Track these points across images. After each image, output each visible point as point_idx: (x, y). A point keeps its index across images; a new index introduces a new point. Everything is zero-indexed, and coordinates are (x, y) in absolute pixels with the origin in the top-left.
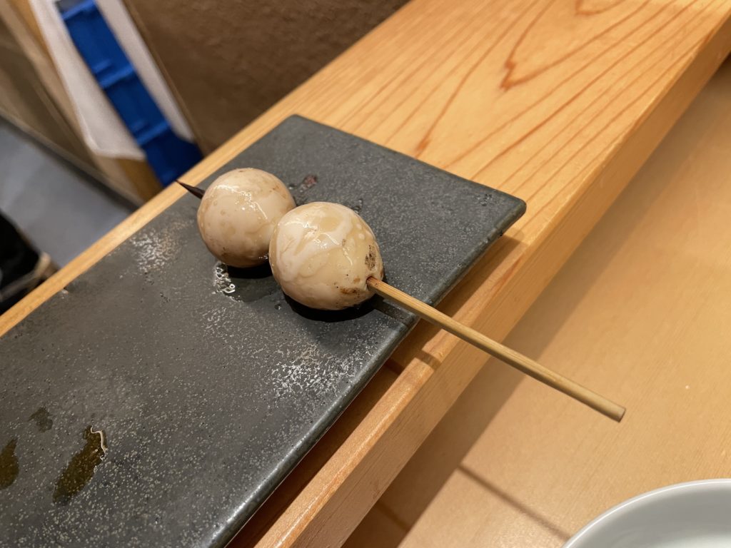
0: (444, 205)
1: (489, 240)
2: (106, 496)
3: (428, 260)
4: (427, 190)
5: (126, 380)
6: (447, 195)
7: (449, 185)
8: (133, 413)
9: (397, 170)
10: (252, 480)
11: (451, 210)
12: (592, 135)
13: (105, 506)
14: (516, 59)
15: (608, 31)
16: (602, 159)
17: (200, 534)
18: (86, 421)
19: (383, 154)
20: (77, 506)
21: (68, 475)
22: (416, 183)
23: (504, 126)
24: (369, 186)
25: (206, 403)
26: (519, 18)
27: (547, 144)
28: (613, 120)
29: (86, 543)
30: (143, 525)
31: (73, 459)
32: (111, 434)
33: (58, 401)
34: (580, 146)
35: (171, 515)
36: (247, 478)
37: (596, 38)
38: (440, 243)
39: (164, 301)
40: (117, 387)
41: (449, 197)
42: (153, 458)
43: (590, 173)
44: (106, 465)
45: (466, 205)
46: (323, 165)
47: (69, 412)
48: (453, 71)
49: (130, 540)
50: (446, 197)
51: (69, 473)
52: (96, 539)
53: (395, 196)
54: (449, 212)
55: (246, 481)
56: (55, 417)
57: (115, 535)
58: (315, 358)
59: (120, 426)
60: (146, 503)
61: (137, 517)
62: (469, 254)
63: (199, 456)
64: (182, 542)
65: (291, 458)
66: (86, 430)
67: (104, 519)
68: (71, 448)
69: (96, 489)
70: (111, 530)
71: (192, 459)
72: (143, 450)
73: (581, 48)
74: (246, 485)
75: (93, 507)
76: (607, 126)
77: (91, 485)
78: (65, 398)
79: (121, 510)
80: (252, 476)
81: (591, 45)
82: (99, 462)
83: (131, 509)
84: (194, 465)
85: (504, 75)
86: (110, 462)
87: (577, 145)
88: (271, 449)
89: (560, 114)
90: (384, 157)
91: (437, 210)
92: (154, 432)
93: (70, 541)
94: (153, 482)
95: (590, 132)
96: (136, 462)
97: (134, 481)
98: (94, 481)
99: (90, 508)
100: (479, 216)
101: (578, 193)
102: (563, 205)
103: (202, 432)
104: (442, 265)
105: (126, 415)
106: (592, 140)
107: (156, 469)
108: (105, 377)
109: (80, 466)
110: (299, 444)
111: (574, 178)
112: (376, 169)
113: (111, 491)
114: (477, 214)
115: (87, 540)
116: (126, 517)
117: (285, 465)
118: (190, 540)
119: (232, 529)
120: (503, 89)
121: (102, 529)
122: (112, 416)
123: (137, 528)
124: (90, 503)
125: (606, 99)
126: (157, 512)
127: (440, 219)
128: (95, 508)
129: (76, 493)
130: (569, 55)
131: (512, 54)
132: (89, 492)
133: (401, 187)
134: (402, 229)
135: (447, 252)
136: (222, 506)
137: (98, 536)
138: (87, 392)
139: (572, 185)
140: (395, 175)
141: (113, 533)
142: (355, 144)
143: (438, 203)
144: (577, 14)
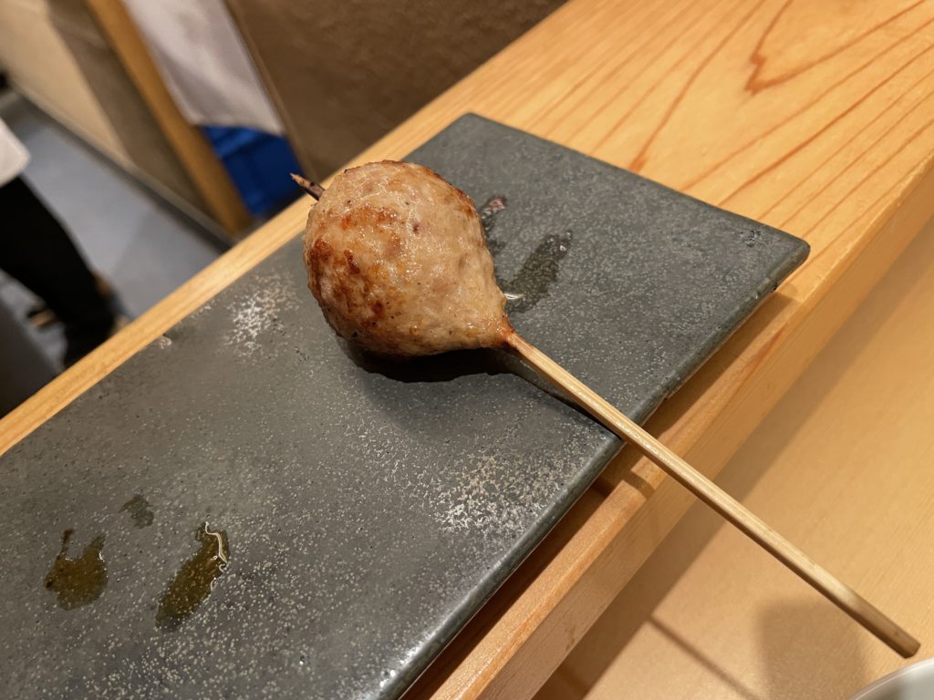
0: (692, 243)
1: (759, 294)
2: (229, 622)
3: (673, 319)
4: (666, 222)
5: (253, 464)
6: (695, 229)
7: (697, 215)
8: (264, 509)
9: (621, 192)
10: (434, 613)
11: (701, 250)
12: (880, 161)
13: (229, 635)
14: (765, 52)
16: (897, 194)
17: (364, 683)
18: (200, 516)
19: (599, 171)
20: (190, 633)
21: (177, 589)
22: (647, 211)
23: (752, 143)
24: (580, 213)
25: (364, 501)
27: (816, 170)
28: (909, 141)
29: (203, 685)
30: (283, 666)
31: (184, 568)
32: (234, 536)
33: (159, 487)
34: (865, 175)
35: (322, 654)
36: (427, 610)
37: (878, 27)
38: (688, 296)
39: (301, 358)
40: (240, 473)
41: (699, 233)
42: (295, 573)
43: (880, 213)
44: (229, 578)
45: (724, 244)
46: (513, 183)
47: (176, 503)
48: (677, 65)
49: (266, 684)
50: (694, 232)
51: (178, 586)
52: (218, 681)
53: (619, 229)
54: (700, 253)
55: (425, 613)
56: (156, 508)
57: (244, 676)
58: (514, 447)
59: (246, 526)
60: (286, 635)
61: (274, 653)
62: (732, 313)
63: (357, 573)
64: (338, 692)
65: (486, 584)
66: (199, 529)
67: (229, 654)
68: (179, 552)
69: (215, 611)
70: (238, 669)
71: (348, 578)
72: (280, 560)
73: (859, 39)
74: (426, 620)
75: (212, 636)
76: (902, 148)
77: (210, 605)
78: (169, 484)
79: (252, 643)
80: (434, 606)
81: (872, 36)
82: (218, 574)
83: (267, 640)
84: (352, 587)
85: (750, 72)
86: (234, 575)
87: (858, 174)
88: (459, 571)
89: (832, 129)
90: (600, 174)
91: (682, 250)
92: (293, 536)
93: (181, 682)
94: (294, 607)
95: (877, 156)
96: (269, 577)
97: (269, 602)
98: (212, 599)
99: (208, 637)
100: (744, 260)
101: (862, 241)
102: (842, 257)
103: (360, 541)
104: (694, 327)
105: (254, 512)
106: (879, 168)
107: (298, 588)
108: (223, 457)
109: (193, 579)
110: (497, 565)
111: (857, 220)
112: (590, 190)
113: (236, 615)
114: (742, 258)
115: (205, 682)
116: (258, 652)
117: (479, 594)
118: (349, 690)
119: (408, 679)
120: (749, 93)
121: (226, 667)
122: (234, 511)
123: (275, 669)
124: (208, 630)
125: (898, 110)
126: (302, 649)
127: (687, 262)
128: (216, 637)
129: (188, 615)
130: (842, 49)
131: (760, 44)
132: (206, 614)
133: (627, 215)
134: (631, 274)
135: (700, 307)
136: (394, 646)
137: (221, 677)
138: (199, 476)
139: (853, 228)
140: (617, 199)
141: (242, 674)
142: (558, 155)
143: (682, 240)
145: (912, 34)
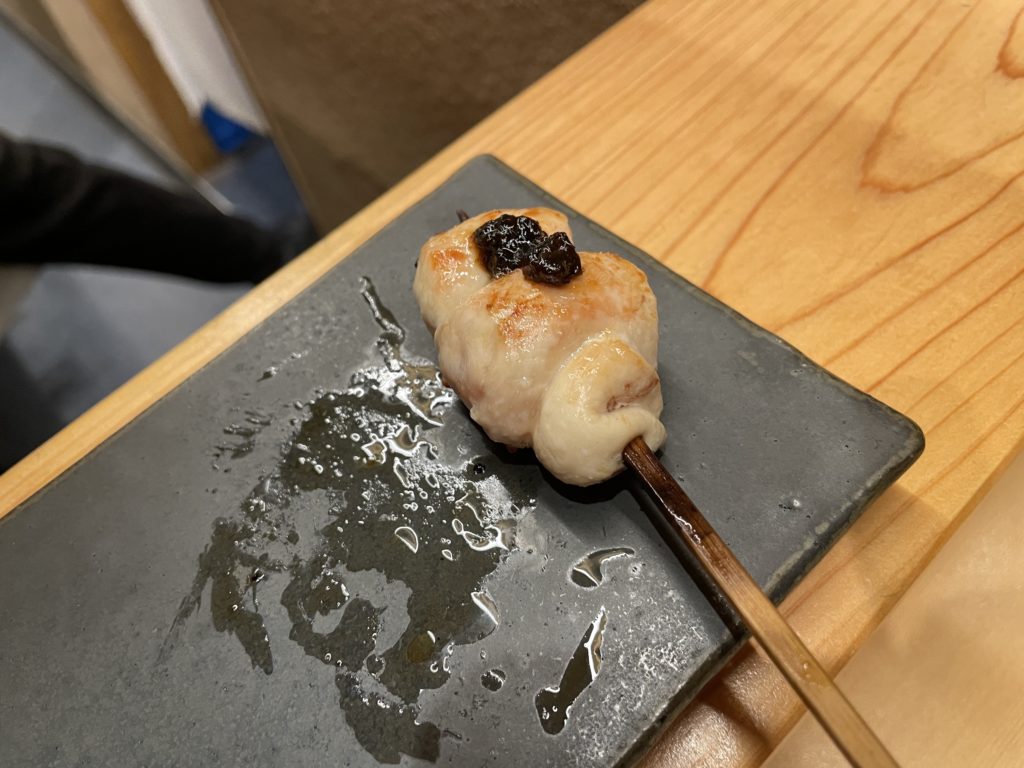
15: (919, 247)
26: (747, 168)
37: (891, 263)
73: (857, 285)
144: (863, 185)
145: (938, 287)
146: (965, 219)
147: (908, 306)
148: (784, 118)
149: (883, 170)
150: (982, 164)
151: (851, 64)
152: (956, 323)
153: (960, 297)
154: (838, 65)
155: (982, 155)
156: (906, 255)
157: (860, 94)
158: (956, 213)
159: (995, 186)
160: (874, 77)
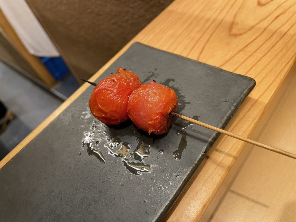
15: (246, 46)
26: (201, 37)
144: (230, 35)
146: (256, 38)
147: (246, 59)
148: (208, 25)
149: (234, 31)
150: (258, 26)
151: (222, 11)
152: (259, 61)
153: (259, 55)
154: (218, 12)
155: (258, 24)
156: (243, 49)
157: (225, 16)
158: (254, 37)
159: (262, 30)
160: (228, 12)
